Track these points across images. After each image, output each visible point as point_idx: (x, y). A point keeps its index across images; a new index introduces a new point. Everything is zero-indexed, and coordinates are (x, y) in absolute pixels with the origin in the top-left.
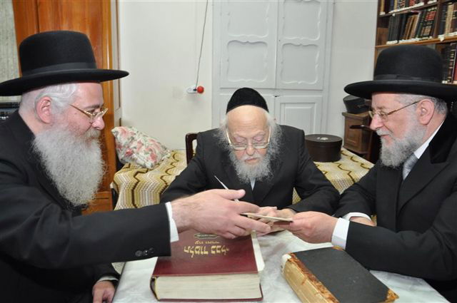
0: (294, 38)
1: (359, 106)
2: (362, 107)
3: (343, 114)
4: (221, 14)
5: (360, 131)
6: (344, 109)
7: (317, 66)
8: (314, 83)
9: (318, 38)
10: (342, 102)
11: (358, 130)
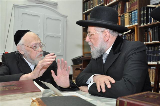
0: (50, 34)
1: (78, 62)
2: (79, 62)
3: (72, 66)
4: (18, 21)
5: (79, 71)
6: (72, 64)
7: (60, 45)
8: (59, 52)
9: (60, 34)
10: (71, 60)
11: (78, 70)
